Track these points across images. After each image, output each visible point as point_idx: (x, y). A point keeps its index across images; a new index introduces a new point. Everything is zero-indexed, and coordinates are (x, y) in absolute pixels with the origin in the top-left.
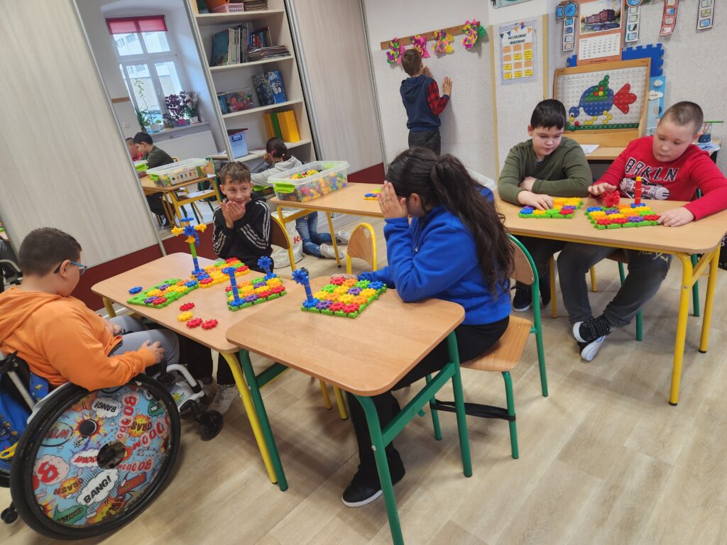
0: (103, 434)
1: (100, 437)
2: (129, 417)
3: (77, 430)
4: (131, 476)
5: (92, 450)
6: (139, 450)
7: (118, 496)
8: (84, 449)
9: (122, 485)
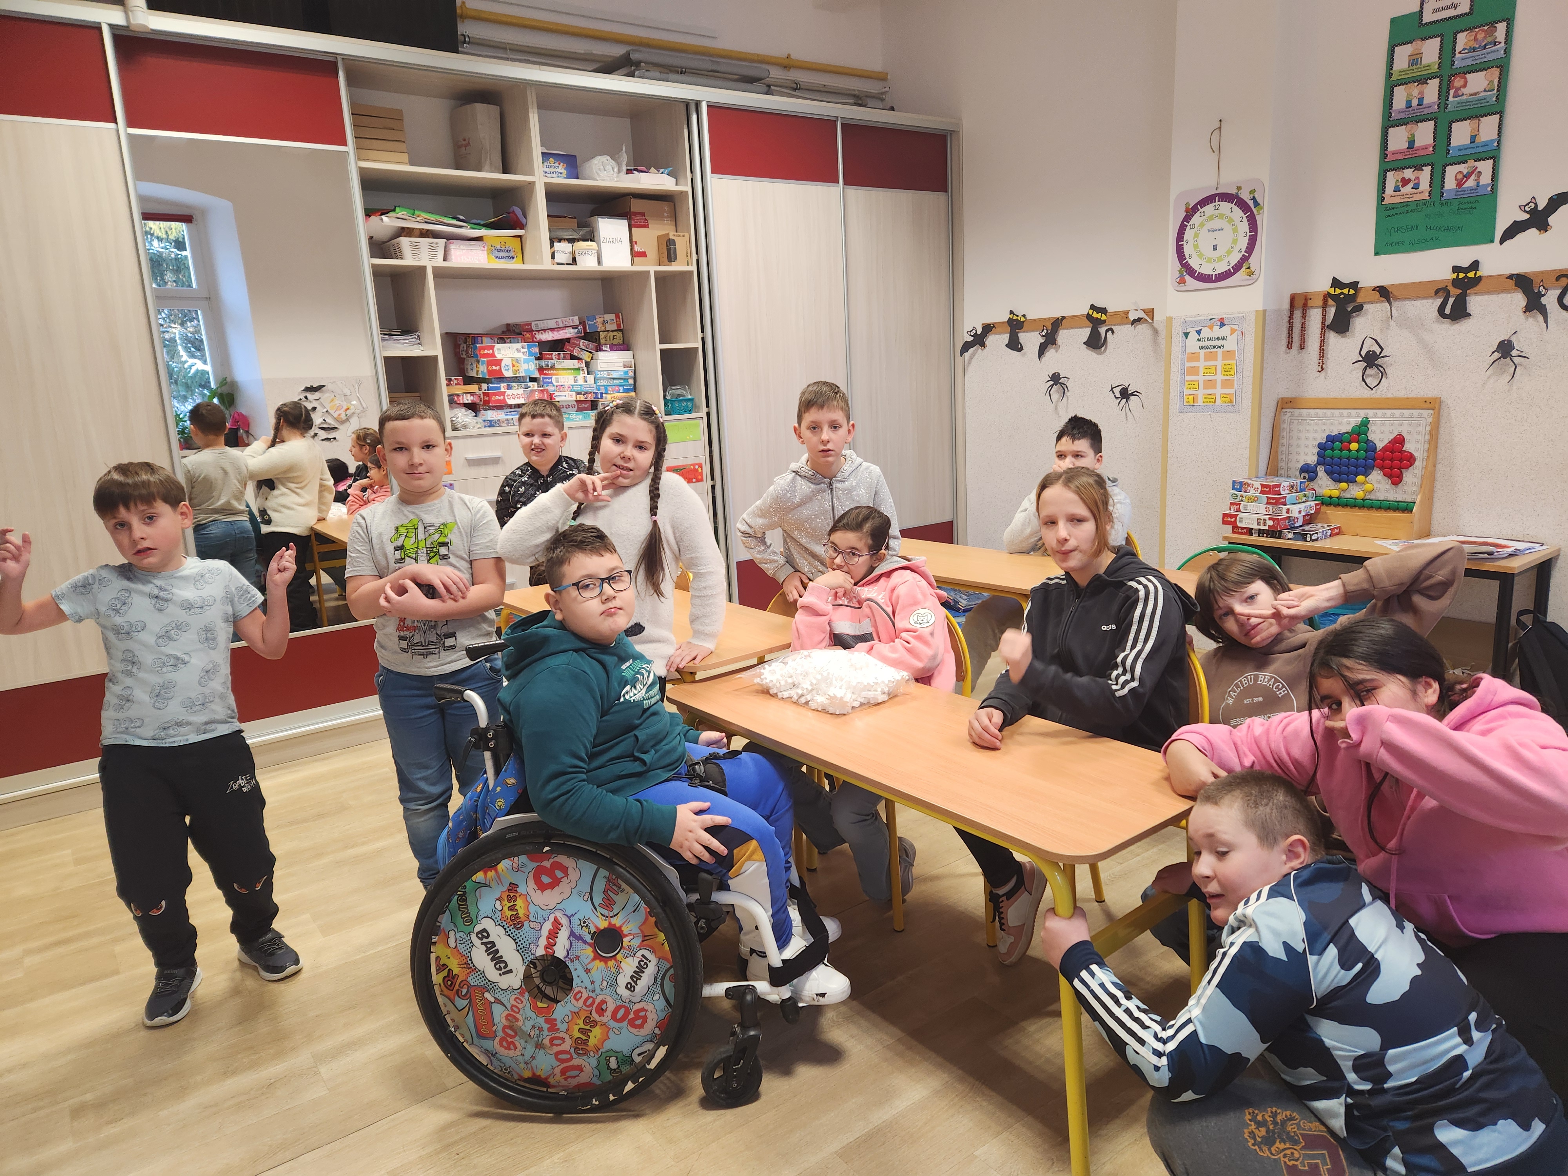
0: (589, 967)
1: (586, 962)
2: (608, 1014)
3: (610, 923)
4: (499, 1014)
5: (567, 946)
6: (541, 1029)
7: (469, 986)
8: (572, 934)
9: (487, 995)
